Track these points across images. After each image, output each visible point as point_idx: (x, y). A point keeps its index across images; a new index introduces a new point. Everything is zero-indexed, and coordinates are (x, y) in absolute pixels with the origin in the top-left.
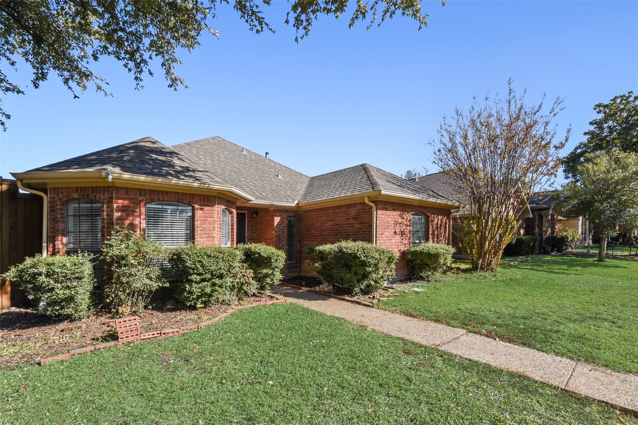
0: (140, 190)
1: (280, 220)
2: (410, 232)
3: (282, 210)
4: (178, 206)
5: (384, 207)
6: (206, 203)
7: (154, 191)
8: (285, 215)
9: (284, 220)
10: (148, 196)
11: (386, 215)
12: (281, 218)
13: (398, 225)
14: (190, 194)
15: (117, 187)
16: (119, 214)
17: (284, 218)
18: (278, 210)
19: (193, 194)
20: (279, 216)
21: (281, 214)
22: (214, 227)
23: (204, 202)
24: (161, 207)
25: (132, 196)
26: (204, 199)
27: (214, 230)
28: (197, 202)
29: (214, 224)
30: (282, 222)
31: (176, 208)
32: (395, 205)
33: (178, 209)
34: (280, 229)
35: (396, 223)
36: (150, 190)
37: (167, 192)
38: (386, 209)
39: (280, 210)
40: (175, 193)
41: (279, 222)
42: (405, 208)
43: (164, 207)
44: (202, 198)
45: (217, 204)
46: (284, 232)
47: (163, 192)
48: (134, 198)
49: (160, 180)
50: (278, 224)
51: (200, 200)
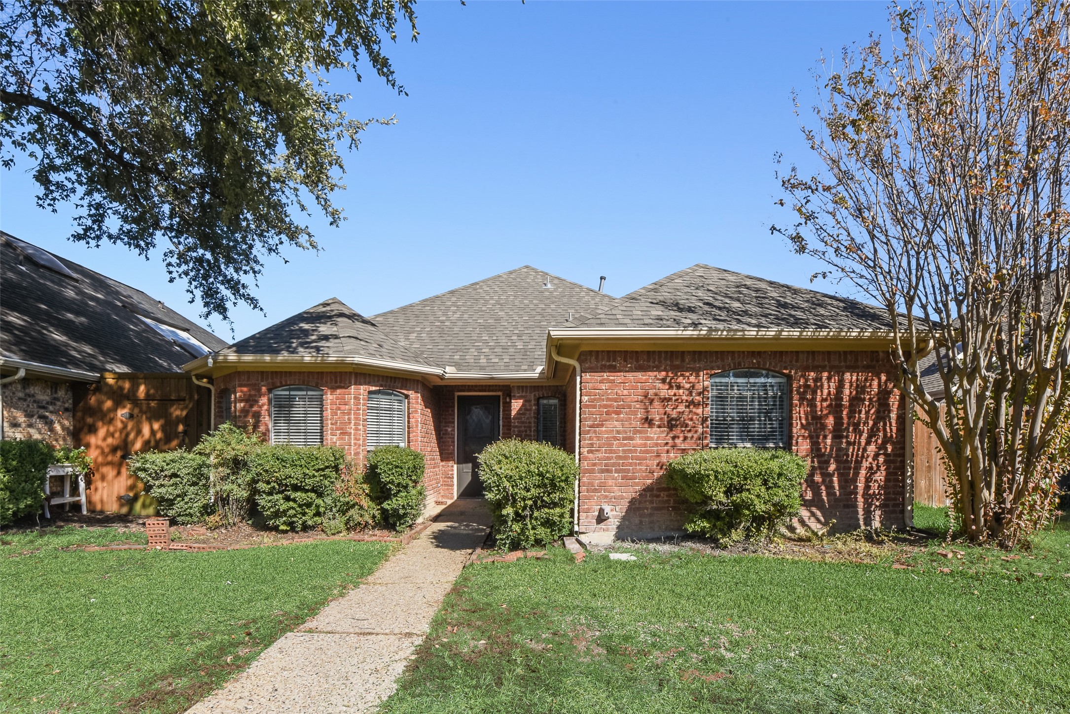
0: (262, 373)
1: (523, 405)
2: (704, 420)
3: (526, 387)
4: (307, 390)
5: (605, 366)
6: (338, 384)
7: (276, 372)
8: (532, 395)
9: (530, 406)
10: (270, 380)
11: (613, 382)
12: (525, 401)
13: (656, 403)
14: (318, 373)
15: (239, 372)
16: (242, 405)
17: (530, 401)
18: (518, 387)
19: (322, 373)
20: (520, 398)
21: (524, 394)
22: (349, 419)
23: (336, 382)
24: (287, 393)
25: (253, 382)
26: (336, 378)
27: (350, 423)
28: (327, 382)
29: (349, 414)
30: (526, 410)
31: (304, 393)
32: (645, 357)
33: (307, 395)
34: (523, 423)
35: (648, 400)
36: (272, 372)
37: (290, 373)
38: (613, 369)
39: (522, 387)
40: (300, 373)
41: (520, 409)
42: (683, 360)
43: (292, 393)
44: (333, 377)
45: (355, 384)
46: (530, 427)
47: (286, 372)
48: (255, 384)
49: (267, 358)
50: (518, 413)
51: (331, 380)
